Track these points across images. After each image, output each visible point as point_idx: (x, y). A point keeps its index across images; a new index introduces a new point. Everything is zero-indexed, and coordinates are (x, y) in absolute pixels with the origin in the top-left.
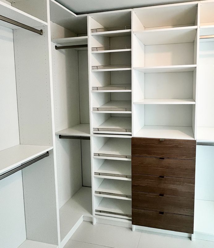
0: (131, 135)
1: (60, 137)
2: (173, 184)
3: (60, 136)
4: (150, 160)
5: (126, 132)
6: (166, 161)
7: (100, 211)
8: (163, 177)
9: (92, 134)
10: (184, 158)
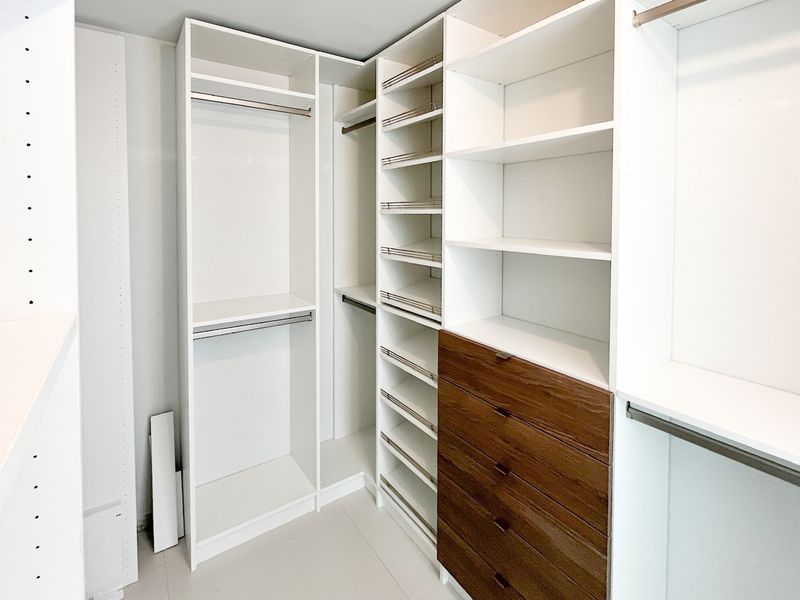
0: (440, 323)
1: (344, 298)
2: (535, 509)
3: (344, 296)
4: (476, 404)
5: (433, 312)
6: (516, 427)
7: (389, 485)
8: (507, 470)
9: (379, 302)
10: (566, 437)
